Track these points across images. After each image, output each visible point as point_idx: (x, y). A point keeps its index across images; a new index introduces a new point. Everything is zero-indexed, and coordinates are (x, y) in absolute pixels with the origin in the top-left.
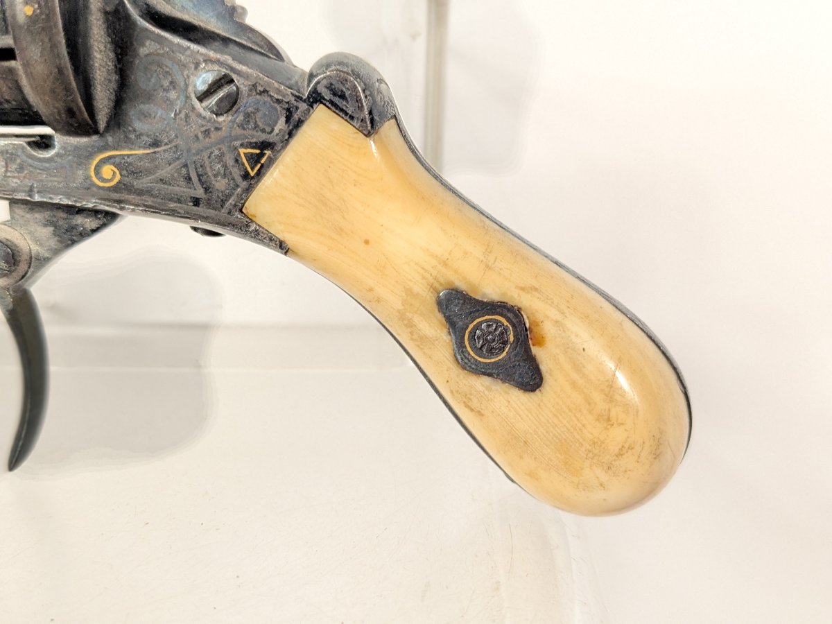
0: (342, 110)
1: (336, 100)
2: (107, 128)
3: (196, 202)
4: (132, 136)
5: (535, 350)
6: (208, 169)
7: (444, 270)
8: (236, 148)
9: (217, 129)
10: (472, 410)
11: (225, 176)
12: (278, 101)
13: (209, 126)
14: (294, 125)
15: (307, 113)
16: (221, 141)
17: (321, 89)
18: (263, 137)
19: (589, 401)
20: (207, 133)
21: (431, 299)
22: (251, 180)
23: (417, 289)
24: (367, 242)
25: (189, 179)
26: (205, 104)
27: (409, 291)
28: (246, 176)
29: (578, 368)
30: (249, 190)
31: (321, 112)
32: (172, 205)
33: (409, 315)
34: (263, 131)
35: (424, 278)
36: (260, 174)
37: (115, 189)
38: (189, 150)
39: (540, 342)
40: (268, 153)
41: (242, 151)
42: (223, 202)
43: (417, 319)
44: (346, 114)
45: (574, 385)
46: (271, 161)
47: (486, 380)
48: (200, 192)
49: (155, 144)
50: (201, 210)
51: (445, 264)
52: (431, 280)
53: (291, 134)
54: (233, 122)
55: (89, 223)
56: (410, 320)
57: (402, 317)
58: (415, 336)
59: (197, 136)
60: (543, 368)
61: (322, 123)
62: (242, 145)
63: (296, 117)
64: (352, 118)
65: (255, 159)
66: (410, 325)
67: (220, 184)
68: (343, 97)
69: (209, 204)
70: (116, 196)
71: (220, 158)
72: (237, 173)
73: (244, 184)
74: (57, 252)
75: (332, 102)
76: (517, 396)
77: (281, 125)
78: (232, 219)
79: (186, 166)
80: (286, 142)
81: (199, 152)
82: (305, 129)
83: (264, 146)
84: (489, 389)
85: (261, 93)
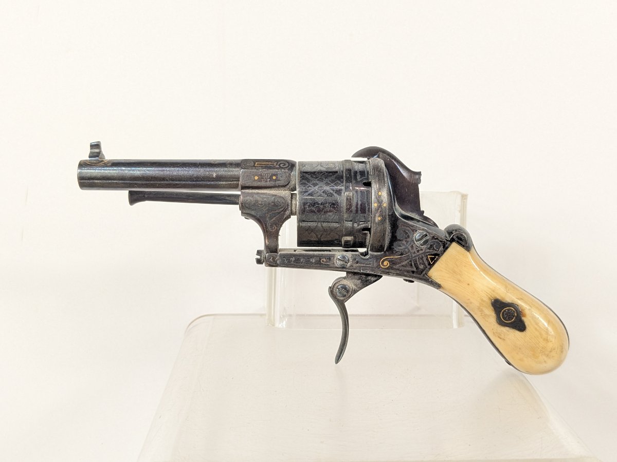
0: (461, 244)
1: (459, 240)
2: (387, 250)
3: (413, 272)
4: (394, 252)
5: (523, 318)
6: (418, 262)
7: (493, 293)
8: (427, 256)
9: (421, 250)
10: (501, 338)
11: (423, 264)
12: (441, 241)
13: (419, 249)
14: (446, 248)
15: (450, 245)
16: (422, 254)
17: (455, 237)
18: (436, 252)
19: (541, 334)
20: (418, 251)
21: (489, 303)
22: (431, 266)
23: (484, 299)
24: (468, 284)
25: (411, 265)
26: (418, 242)
27: (482, 300)
28: (429, 264)
29: (537, 324)
30: (430, 269)
31: (454, 245)
32: (405, 273)
33: (481, 308)
34: (436, 250)
35: (487, 296)
36: (434, 264)
37: (387, 268)
38: (412, 256)
39: (524, 316)
40: (437, 257)
41: (429, 256)
42: (422, 272)
43: (484, 309)
44: (462, 245)
45: (536, 329)
46: (437, 259)
47: (507, 328)
48: (415, 269)
49: (402, 254)
50: (415, 275)
51: (494, 291)
52: (489, 296)
53: (444, 251)
54: (426, 248)
55: (373, 279)
56: (481, 309)
57: (479, 308)
58: (483, 315)
59: (415, 252)
60: (526, 324)
61: (454, 248)
62: (429, 255)
63: (446, 246)
64: (464, 246)
65: (432, 259)
66: (482, 311)
67: (421, 267)
68: (461, 239)
69: (417, 272)
70: (388, 271)
71: (422, 258)
72: (426, 263)
73: (429, 267)
74: (361, 288)
75: (457, 241)
76: (517, 333)
77: (441, 248)
78: (424, 278)
79: (411, 261)
80: (443, 254)
81: (415, 256)
82: (449, 249)
83: (436, 255)
84: (508, 331)
85: (436, 239)
